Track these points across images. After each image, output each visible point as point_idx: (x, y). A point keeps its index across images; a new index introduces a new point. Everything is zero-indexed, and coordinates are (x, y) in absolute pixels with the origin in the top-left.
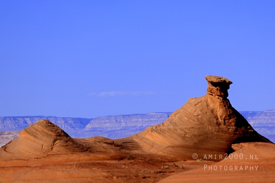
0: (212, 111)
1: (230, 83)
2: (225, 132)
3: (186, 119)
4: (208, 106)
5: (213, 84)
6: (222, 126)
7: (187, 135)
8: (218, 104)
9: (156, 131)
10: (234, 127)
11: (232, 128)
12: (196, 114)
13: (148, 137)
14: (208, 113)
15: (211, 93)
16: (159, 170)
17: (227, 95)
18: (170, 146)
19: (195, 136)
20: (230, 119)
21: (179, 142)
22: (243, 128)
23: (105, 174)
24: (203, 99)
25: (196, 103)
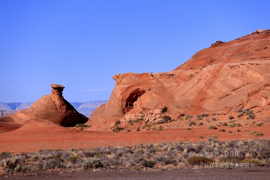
0: (54, 102)
1: (64, 88)
2: (60, 113)
3: (40, 106)
4: (51, 99)
5: (54, 88)
6: (59, 110)
7: (39, 115)
8: (57, 98)
9: (23, 112)
11: (64, 111)
12: (45, 104)
13: (18, 115)
14: (51, 103)
15: (53, 93)
17: (62, 94)
19: (43, 115)
20: (63, 106)
24: (49, 96)
25: (45, 98)
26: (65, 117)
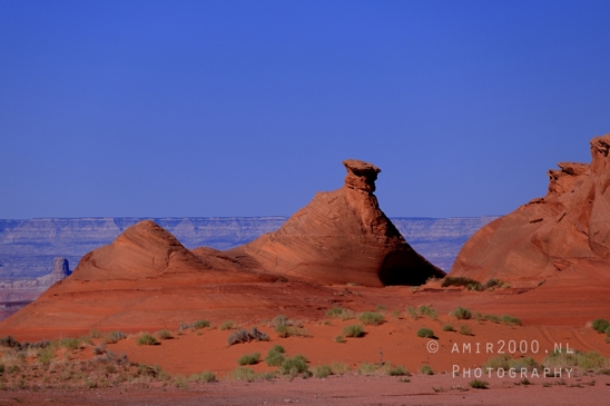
0: (354, 212)
1: (379, 171)
2: (374, 244)
3: (319, 223)
4: (347, 204)
5: (357, 172)
6: (369, 235)
7: (324, 248)
8: (362, 201)
9: (279, 240)
10: (385, 237)
11: (383, 238)
12: (331, 216)
13: (266, 248)
14: (349, 216)
15: (352, 184)
16: (333, 298)
17: (373, 188)
18: (302, 264)
19: (334, 248)
20: (379, 224)
21: (313, 257)
22: (395, 238)
23: (266, 302)
24: (340, 194)
25: (330, 200)
26: (387, 257)
